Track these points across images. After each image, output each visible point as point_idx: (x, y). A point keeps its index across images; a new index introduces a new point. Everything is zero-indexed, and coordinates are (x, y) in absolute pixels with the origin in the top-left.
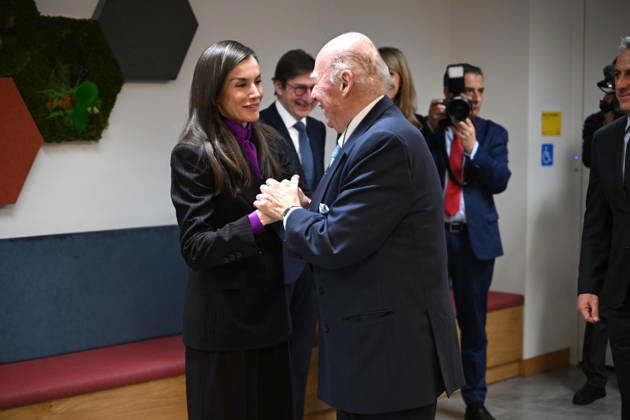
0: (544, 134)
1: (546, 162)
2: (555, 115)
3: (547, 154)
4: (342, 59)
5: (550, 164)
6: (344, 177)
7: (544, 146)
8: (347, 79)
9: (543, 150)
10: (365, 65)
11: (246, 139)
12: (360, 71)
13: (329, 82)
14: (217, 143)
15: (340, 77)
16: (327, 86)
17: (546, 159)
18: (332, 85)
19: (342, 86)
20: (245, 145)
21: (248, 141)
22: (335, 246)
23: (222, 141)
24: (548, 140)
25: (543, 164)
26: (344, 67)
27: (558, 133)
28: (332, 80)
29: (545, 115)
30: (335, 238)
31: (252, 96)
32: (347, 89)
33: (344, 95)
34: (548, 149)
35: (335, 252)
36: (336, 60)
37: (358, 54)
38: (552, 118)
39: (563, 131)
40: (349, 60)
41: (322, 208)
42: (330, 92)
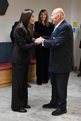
4: (58, 12)
15: (58, 16)
16: (55, 17)
26: (59, 14)
27: (76, 26)
29: (74, 23)
30: (57, 42)
32: (59, 18)
39: (77, 26)
40: (60, 13)
41: (54, 38)
42: (56, 18)
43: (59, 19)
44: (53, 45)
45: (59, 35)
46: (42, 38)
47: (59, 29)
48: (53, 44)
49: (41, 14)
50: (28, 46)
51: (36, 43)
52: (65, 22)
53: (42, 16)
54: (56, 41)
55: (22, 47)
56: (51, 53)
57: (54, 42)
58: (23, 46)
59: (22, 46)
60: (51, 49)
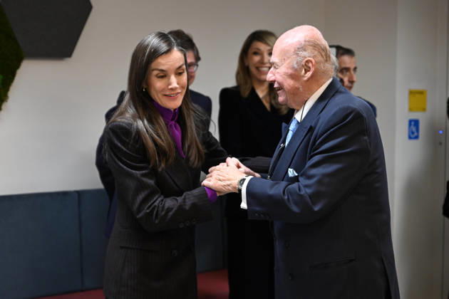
0: (411, 110)
1: (412, 136)
2: (421, 93)
3: (414, 129)
4: (303, 48)
5: (417, 137)
6: (312, 147)
7: (410, 121)
8: (310, 65)
9: (410, 125)
10: (323, 54)
11: (172, 120)
12: (320, 58)
13: (293, 68)
14: (146, 122)
15: (304, 64)
16: (290, 71)
17: (413, 133)
18: (296, 70)
19: (303, 71)
20: (171, 126)
21: (174, 122)
22: (314, 204)
23: (150, 121)
24: (414, 116)
25: (410, 138)
26: (307, 55)
27: (424, 110)
28: (296, 66)
29: (412, 93)
30: (315, 197)
31: (170, 87)
32: (309, 74)
33: (305, 79)
34: (414, 123)
35: (316, 209)
36: (298, 48)
37: (318, 44)
38: (417, 96)
39: (429, 107)
40: (310, 49)
41: (291, 173)
42: (292, 76)
43: (309, 79)
44: (295, 209)
45: (316, 158)
46: (241, 164)
47: (311, 129)
48: (296, 204)
49: (251, 51)
50: (169, 210)
51: (209, 188)
52: (338, 92)
53: (257, 58)
54: (309, 191)
55: (140, 215)
56: (278, 247)
57: (301, 196)
58: (146, 210)
59: (139, 210)
60: (277, 226)
